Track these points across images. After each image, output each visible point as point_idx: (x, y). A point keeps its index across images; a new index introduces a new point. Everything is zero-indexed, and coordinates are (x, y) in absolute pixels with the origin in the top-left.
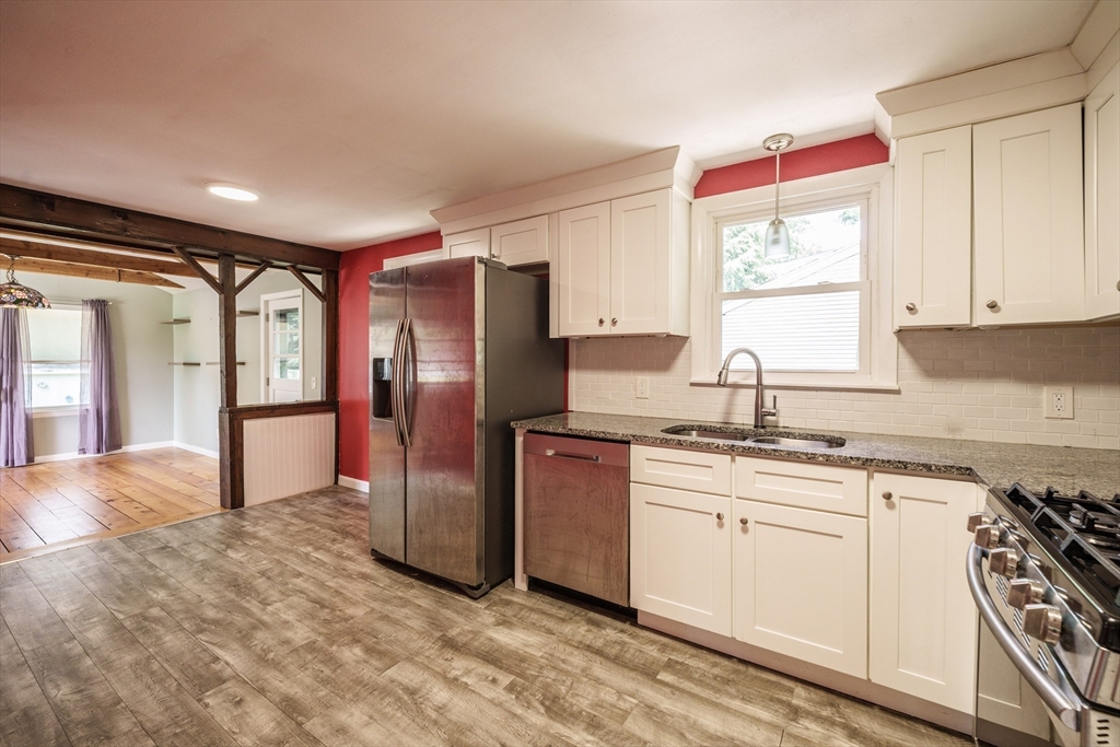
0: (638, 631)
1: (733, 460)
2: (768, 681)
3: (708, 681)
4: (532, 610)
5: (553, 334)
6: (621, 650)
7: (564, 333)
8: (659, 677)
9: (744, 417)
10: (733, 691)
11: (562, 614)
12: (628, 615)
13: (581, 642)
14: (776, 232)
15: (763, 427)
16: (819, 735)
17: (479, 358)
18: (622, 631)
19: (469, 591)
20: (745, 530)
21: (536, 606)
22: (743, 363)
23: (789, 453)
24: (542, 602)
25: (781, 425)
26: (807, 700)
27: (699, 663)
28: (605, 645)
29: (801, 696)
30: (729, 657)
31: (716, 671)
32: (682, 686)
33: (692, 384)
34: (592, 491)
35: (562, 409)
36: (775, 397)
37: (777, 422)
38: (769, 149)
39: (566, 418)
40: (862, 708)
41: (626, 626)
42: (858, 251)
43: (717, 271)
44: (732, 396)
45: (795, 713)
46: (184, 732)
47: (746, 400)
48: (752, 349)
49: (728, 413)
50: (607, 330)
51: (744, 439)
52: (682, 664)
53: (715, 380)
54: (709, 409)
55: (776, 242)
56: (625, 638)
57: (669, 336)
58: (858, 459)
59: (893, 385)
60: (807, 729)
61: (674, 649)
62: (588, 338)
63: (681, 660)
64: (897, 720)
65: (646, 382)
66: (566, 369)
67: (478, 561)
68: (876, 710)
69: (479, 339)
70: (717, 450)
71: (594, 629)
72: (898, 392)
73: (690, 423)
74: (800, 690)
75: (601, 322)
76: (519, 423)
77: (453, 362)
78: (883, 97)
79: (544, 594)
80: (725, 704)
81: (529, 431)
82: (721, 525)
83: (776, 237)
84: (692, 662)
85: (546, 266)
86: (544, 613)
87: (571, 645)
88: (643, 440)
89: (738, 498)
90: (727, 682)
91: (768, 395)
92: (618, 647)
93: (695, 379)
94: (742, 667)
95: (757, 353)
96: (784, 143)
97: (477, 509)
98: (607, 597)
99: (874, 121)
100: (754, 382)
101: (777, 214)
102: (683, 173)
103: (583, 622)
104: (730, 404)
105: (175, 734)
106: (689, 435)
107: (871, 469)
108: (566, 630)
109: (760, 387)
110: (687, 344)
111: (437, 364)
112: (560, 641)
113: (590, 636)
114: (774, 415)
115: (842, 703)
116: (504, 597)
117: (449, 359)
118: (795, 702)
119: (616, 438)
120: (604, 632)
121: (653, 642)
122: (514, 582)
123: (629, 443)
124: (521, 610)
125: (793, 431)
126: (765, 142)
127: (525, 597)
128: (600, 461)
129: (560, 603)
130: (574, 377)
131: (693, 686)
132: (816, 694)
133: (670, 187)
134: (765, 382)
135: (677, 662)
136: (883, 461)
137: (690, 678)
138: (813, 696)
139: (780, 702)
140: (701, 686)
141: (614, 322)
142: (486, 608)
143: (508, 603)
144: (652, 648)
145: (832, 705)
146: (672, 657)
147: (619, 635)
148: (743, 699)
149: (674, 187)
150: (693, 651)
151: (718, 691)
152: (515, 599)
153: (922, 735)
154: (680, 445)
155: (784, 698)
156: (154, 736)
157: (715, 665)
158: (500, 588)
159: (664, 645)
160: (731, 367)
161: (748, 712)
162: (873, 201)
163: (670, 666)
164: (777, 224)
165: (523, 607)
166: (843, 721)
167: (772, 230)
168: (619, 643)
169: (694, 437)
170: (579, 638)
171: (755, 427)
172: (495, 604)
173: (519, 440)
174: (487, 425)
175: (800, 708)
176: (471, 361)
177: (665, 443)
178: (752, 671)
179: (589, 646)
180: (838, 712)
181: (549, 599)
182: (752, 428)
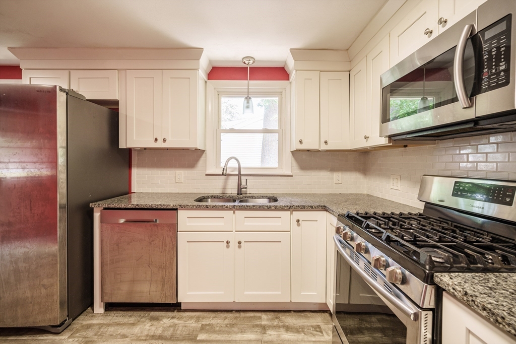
0: (182, 314)
1: (234, 213)
2: (250, 317)
3: (223, 329)
4: (109, 325)
5: (122, 145)
6: (174, 330)
7: (129, 146)
8: (198, 339)
9: (232, 190)
10: (236, 329)
11: (132, 320)
12: (176, 307)
13: (147, 335)
14: (248, 103)
15: (241, 194)
16: (275, 336)
17: (61, 160)
18: (173, 318)
19: (53, 330)
20: (240, 247)
21: (112, 322)
22: (233, 164)
23: (260, 207)
24: (117, 317)
25: (248, 192)
26: (267, 320)
27: (217, 321)
28: (164, 331)
29: (265, 319)
30: (231, 311)
31: (227, 322)
32: (211, 338)
33: (207, 175)
34: (153, 241)
35: (127, 192)
36: (246, 180)
37: (246, 191)
38: (244, 63)
39: (130, 198)
40: (287, 314)
41: (175, 313)
42: (263, 118)
43: (219, 118)
44: (226, 180)
45: (264, 329)
47: (233, 182)
48: (237, 157)
49: (224, 188)
50: (159, 145)
51: (234, 201)
52: (209, 325)
53: (221, 172)
54: (215, 187)
55: (248, 107)
56: (175, 321)
57: (196, 149)
58: (287, 206)
59: (289, 173)
60: (271, 335)
61: (203, 318)
62: (145, 149)
63: (208, 323)
64: (300, 314)
65: (181, 174)
66: (130, 167)
67: (61, 304)
68: (293, 313)
69: (61, 147)
70: (227, 209)
71: (155, 323)
72: (291, 176)
73: (206, 195)
74: (264, 316)
75: (156, 140)
76: (97, 204)
77: (35, 163)
78: (293, 51)
79: (117, 310)
80: (234, 339)
81: (105, 209)
82: (228, 247)
83: (248, 105)
84: (214, 322)
85: (116, 103)
86: (118, 324)
87: (141, 340)
88: (185, 207)
89: (236, 231)
90: (232, 325)
91: (243, 179)
92: (172, 329)
93: (208, 172)
94: (237, 315)
95: (239, 159)
96: (251, 62)
97: (60, 267)
98: (163, 301)
99: (286, 62)
100: (237, 173)
101: (248, 95)
102: (203, 64)
103: (147, 321)
104: (225, 184)
106: (207, 201)
107: (291, 210)
108: (136, 331)
109: (240, 175)
110: (204, 154)
111: (18, 164)
112: (132, 340)
113: (153, 328)
114: (246, 188)
115: (280, 315)
116: (85, 323)
117: (30, 160)
118: (263, 323)
119: (169, 207)
120: (162, 322)
121: (192, 318)
122: (93, 310)
123: (176, 209)
124: (100, 328)
125: (254, 195)
126: (243, 59)
127: (102, 318)
128: (158, 222)
129: (130, 313)
130: (136, 172)
131: (217, 335)
132: (270, 315)
133: (197, 69)
134: (242, 173)
135: (206, 325)
136: (296, 206)
137: (215, 332)
138: (269, 317)
139: (257, 326)
140: (221, 334)
141: (164, 140)
142: (69, 337)
143: (89, 327)
144: (191, 322)
145: (277, 318)
146: (203, 323)
147: (172, 321)
148: (241, 332)
149: (199, 70)
150: (213, 315)
151: (229, 333)
152: (95, 321)
153: (309, 317)
154: (207, 208)
155: (258, 323)
157: (225, 318)
158: (81, 317)
159: (198, 317)
160: (228, 166)
161: (245, 339)
162: (283, 96)
163: (203, 329)
164: (248, 99)
165: (101, 325)
166: (282, 324)
167: (246, 101)
168: (172, 326)
169: (210, 202)
170: (145, 333)
171: (238, 194)
172: (78, 331)
173: (97, 215)
174: (69, 208)
175: (266, 325)
176: (54, 162)
177: (199, 208)
178: (242, 314)
179: (153, 336)
180: (280, 320)
181: (121, 313)
182: (236, 195)
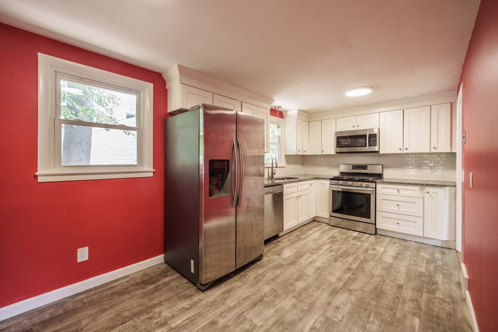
6: (292, 240)
11: (273, 245)
46: (358, 318)
72: (285, 167)
105: (360, 320)
123: (282, 184)
147: (285, 240)
156: (364, 326)
168: (289, 240)
